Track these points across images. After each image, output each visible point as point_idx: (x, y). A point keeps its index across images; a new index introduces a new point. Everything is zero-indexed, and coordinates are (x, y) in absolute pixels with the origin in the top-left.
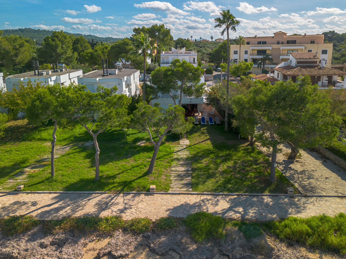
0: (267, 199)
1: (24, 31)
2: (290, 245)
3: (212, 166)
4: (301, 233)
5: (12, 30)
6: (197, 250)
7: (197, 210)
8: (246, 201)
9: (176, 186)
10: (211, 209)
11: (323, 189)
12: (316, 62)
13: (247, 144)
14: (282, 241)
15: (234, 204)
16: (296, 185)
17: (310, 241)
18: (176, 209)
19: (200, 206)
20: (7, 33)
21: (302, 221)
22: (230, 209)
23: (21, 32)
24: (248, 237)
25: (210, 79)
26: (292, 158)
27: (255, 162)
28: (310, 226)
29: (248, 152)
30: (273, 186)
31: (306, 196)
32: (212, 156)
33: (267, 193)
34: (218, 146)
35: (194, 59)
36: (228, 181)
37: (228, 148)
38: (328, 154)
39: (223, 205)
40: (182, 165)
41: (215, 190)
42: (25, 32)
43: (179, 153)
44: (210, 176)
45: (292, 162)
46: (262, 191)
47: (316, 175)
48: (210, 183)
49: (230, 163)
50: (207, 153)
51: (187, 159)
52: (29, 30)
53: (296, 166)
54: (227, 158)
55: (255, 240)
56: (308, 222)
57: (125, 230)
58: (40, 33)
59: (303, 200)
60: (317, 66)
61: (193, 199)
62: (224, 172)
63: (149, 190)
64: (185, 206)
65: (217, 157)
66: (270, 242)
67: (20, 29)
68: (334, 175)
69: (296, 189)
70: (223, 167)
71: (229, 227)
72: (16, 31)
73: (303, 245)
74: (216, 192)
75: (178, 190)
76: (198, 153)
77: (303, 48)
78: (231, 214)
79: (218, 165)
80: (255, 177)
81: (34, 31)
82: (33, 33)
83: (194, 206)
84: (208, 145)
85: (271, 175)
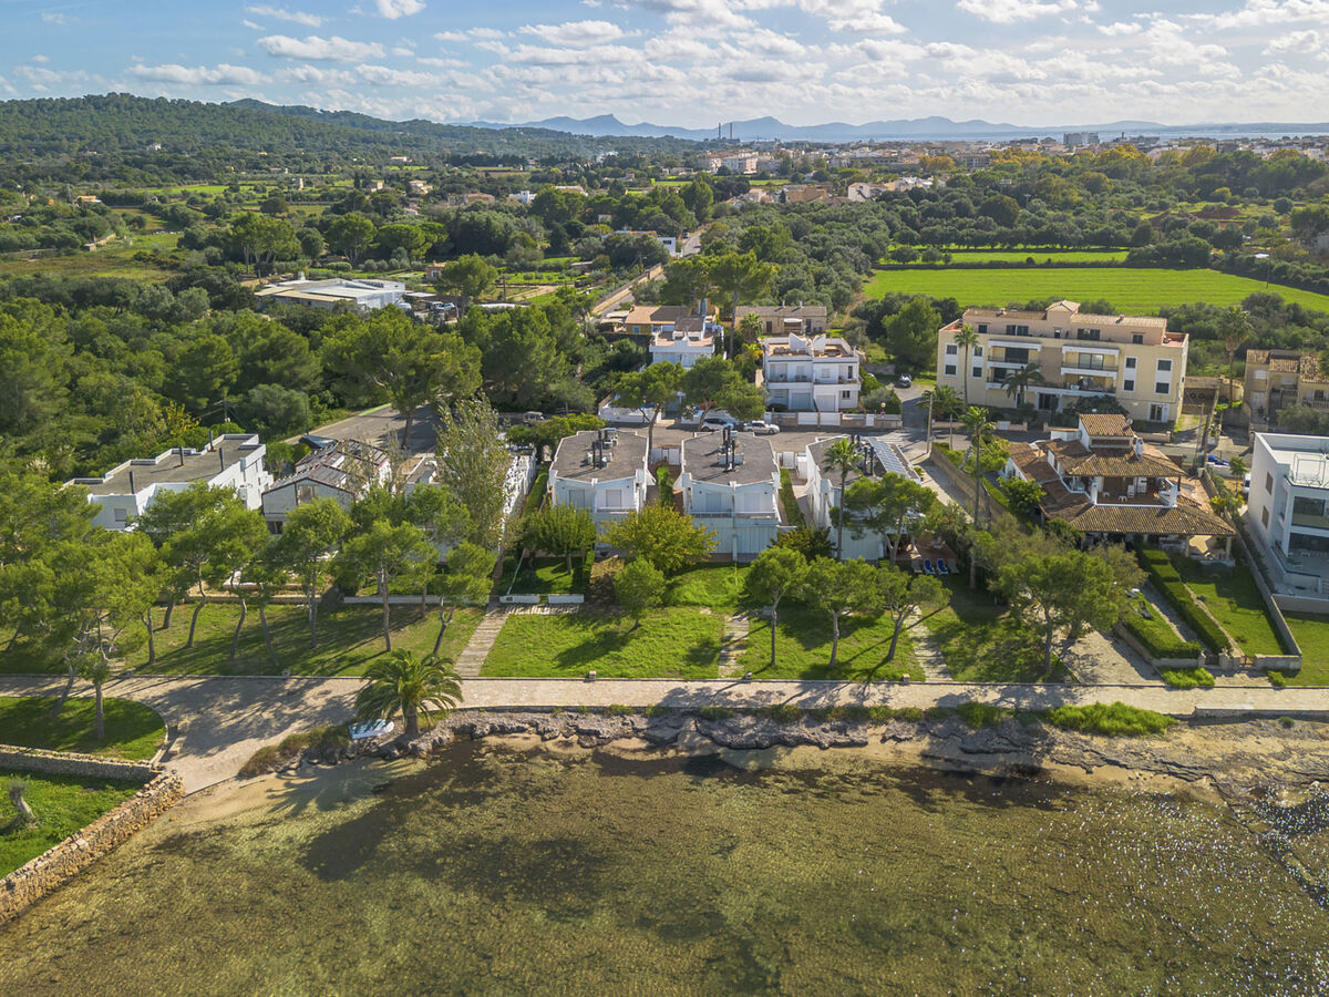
0: (1039, 690)
1: (107, 104)
2: (1064, 730)
3: (966, 648)
4: (1075, 719)
5: (63, 100)
6: (976, 734)
7: (965, 701)
8: (1017, 691)
9: (931, 674)
10: (981, 700)
11: (1106, 678)
12: (1128, 442)
13: (1008, 614)
14: (1056, 726)
15: (1005, 695)
16: (1076, 674)
17: (1083, 726)
18: (942, 700)
19: (967, 697)
20: (42, 111)
21: (1077, 709)
22: (1002, 699)
23: (97, 108)
24: (1024, 725)
25: (893, 425)
26: (1072, 638)
27: (1024, 643)
28: (1085, 713)
29: (1011, 628)
30: (1047, 676)
31: (1085, 686)
32: (963, 634)
33: (1040, 682)
34: (969, 618)
35: (850, 368)
36: (992, 668)
37: (983, 621)
38: (1123, 632)
39: (992, 695)
40: (926, 648)
41: (980, 679)
42: (110, 108)
43: (914, 629)
44: (970, 662)
45: (1073, 644)
46: (1034, 680)
47: (1101, 660)
48: (971, 671)
49: (991, 646)
50: (953, 631)
51: (929, 639)
52: (126, 100)
53: (1078, 649)
54: (984, 638)
55: (1031, 726)
56: (1083, 710)
57: (898, 718)
58: (166, 114)
59: (1082, 690)
60: (1128, 451)
61: (958, 690)
62: (984, 658)
63: (902, 679)
64: (950, 697)
65: (970, 635)
66: (1045, 727)
67: (89, 99)
68: (1123, 661)
69: (1074, 679)
70: (983, 650)
71: (1004, 715)
72: (76, 107)
73: (1077, 729)
74: (982, 680)
75: (936, 680)
76: (941, 629)
77: (1116, 353)
78: (1003, 704)
79: (975, 648)
80: (1026, 664)
81: (142, 104)
82: (140, 114)
83: (961, 696)
84: (949, 616)
85: (1046, 661)
